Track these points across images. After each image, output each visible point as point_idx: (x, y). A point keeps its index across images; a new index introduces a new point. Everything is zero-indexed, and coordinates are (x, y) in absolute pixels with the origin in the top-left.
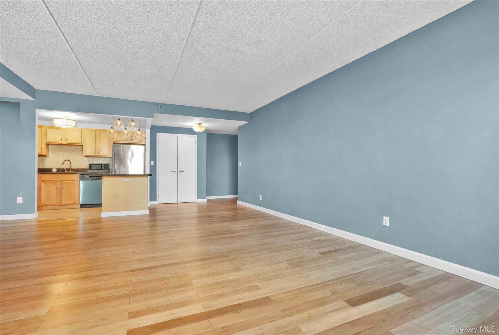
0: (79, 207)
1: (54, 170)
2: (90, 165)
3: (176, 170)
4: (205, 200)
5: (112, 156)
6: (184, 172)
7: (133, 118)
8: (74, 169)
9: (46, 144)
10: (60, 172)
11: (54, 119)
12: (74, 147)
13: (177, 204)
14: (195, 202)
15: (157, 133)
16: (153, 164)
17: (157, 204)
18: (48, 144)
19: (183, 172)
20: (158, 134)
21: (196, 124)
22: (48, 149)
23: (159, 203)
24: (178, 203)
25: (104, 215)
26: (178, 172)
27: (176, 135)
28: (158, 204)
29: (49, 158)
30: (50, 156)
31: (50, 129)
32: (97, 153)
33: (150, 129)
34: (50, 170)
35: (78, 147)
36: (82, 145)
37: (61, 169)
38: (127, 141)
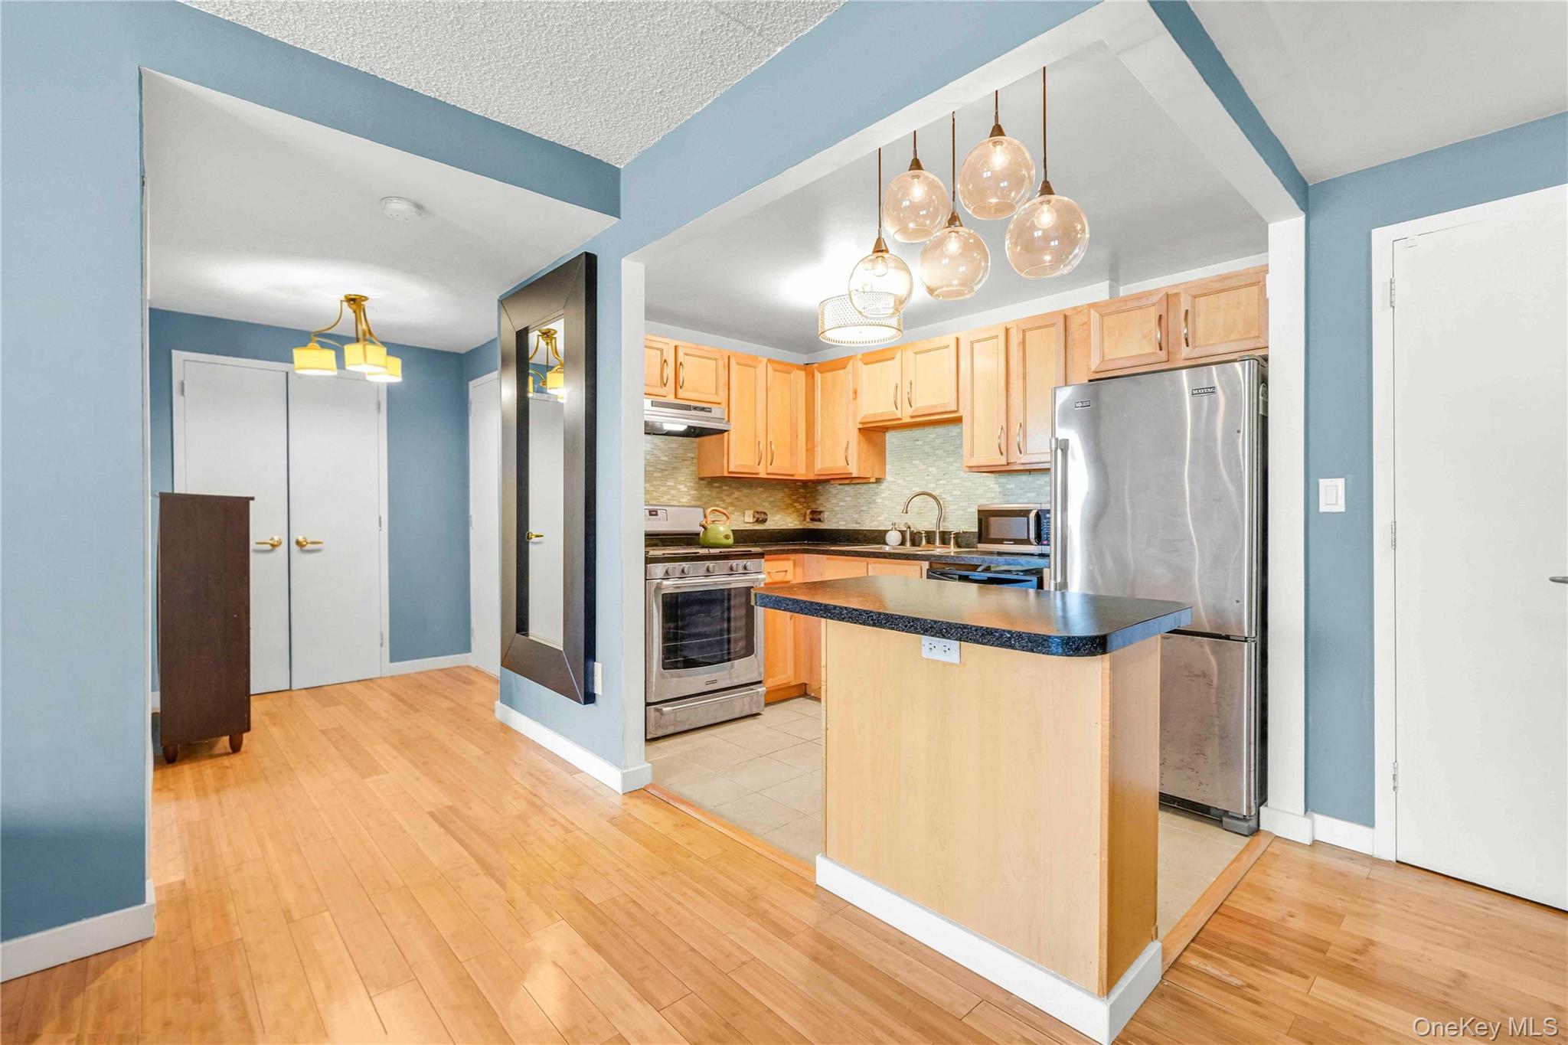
1: (893, 538)
2: (985, 518)
9: (861, 429)
16: (1341, 509)
18: (874, 433)
22: (878, 453)
29: (884, 485)
30: (889, 478)
31: (866, 364)
32: (1014, 448)
33: (1300, 219)
34: (879, 537)
35: (953, 430)
36: (958, 420)
37: (912, 534)
38: (1163, 355)
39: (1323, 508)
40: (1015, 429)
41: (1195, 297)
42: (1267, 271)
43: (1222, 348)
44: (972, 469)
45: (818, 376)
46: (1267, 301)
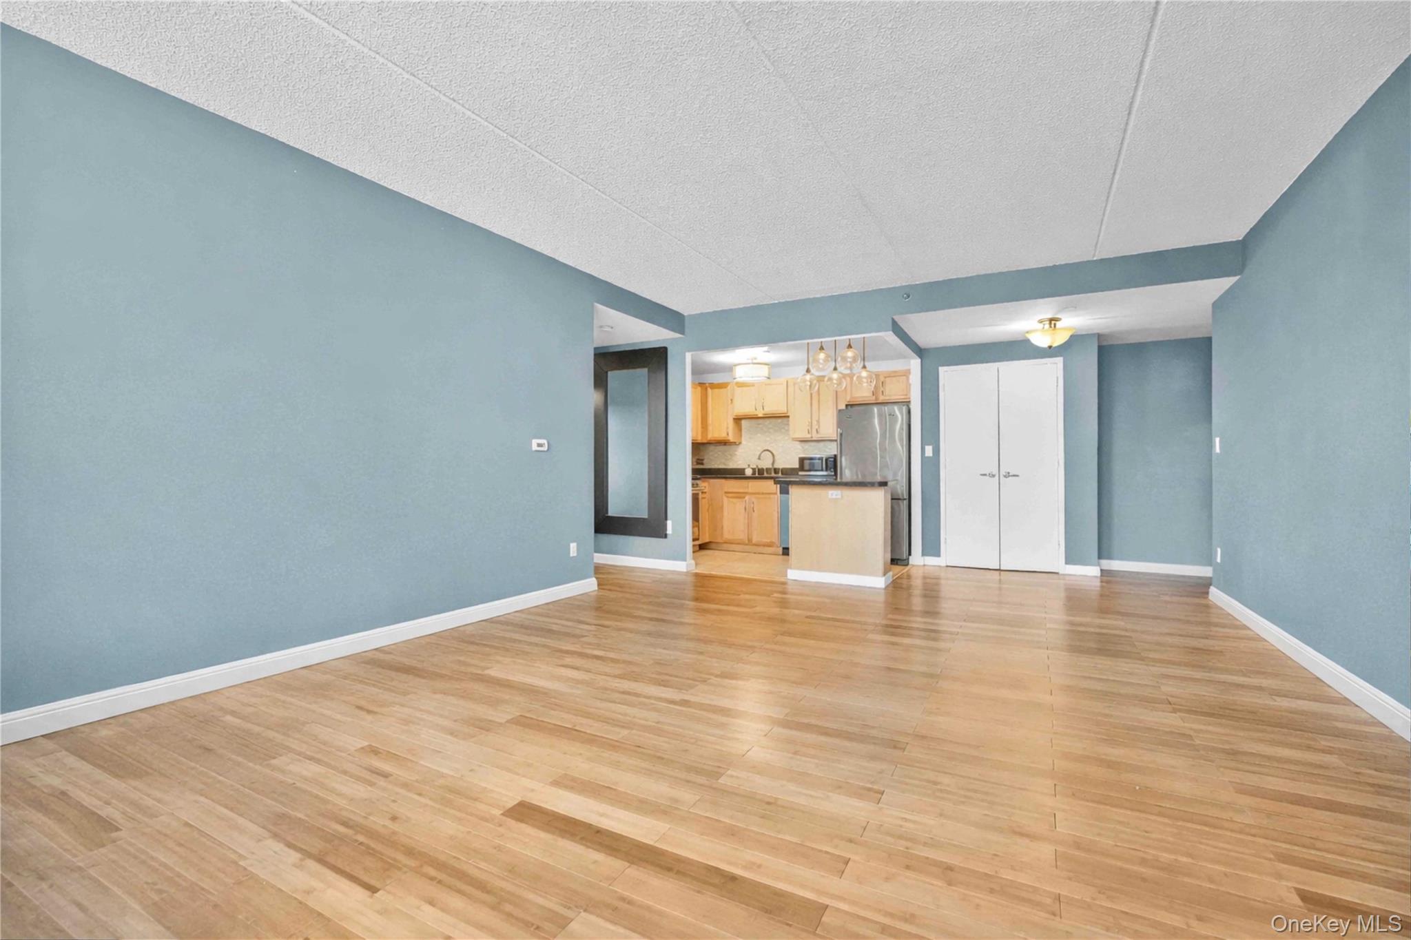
0: (781, 553)
1: (749, 472)
2: (802, 460)
3: (995, 471)
4: (1093, 571)
5: (835, 439)
6: (1017, 476)
7: (850, 340)
8: (779, 469)
9: (734, 419)
10: (757, 475)
11: (735, 365)
12: (780, 420)
13: (998, 572)
14: (1057, 573)
15: (940, 368)
16: (931, 455)
17: (943, 567)
18: (738, 420)
19: (1017, 478)
20: (942, 370)
21: (1041, 321)
22: (740, 430)
23: (949, 564)
24: (999, 570)
25: (793, 574)
26: (1001, 476)
27: (993, 367)
28: (945, 565)
29: (741, 446)
30: (744, 442)
31: (739, 387)
32: (814, 431)
33: (919, 360)
34: (742, 471)
35: (785, 419)
36: (788, 417)
37: (759, 470)
38: (874, 397)
39: (926, 455)
40: (815, 423)
41: (885, 377)
42: (910, 373)
43: (894, 398)
44: (795, 440)
45: (709, 390)
46: (910, 385)
